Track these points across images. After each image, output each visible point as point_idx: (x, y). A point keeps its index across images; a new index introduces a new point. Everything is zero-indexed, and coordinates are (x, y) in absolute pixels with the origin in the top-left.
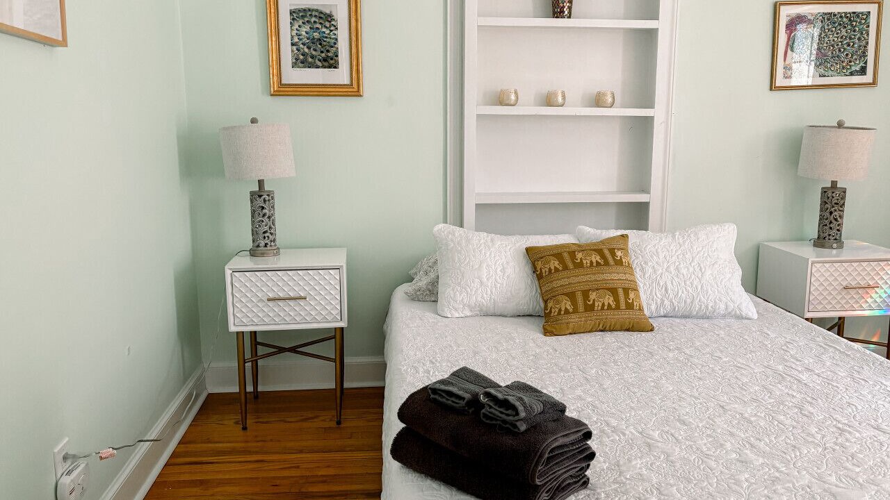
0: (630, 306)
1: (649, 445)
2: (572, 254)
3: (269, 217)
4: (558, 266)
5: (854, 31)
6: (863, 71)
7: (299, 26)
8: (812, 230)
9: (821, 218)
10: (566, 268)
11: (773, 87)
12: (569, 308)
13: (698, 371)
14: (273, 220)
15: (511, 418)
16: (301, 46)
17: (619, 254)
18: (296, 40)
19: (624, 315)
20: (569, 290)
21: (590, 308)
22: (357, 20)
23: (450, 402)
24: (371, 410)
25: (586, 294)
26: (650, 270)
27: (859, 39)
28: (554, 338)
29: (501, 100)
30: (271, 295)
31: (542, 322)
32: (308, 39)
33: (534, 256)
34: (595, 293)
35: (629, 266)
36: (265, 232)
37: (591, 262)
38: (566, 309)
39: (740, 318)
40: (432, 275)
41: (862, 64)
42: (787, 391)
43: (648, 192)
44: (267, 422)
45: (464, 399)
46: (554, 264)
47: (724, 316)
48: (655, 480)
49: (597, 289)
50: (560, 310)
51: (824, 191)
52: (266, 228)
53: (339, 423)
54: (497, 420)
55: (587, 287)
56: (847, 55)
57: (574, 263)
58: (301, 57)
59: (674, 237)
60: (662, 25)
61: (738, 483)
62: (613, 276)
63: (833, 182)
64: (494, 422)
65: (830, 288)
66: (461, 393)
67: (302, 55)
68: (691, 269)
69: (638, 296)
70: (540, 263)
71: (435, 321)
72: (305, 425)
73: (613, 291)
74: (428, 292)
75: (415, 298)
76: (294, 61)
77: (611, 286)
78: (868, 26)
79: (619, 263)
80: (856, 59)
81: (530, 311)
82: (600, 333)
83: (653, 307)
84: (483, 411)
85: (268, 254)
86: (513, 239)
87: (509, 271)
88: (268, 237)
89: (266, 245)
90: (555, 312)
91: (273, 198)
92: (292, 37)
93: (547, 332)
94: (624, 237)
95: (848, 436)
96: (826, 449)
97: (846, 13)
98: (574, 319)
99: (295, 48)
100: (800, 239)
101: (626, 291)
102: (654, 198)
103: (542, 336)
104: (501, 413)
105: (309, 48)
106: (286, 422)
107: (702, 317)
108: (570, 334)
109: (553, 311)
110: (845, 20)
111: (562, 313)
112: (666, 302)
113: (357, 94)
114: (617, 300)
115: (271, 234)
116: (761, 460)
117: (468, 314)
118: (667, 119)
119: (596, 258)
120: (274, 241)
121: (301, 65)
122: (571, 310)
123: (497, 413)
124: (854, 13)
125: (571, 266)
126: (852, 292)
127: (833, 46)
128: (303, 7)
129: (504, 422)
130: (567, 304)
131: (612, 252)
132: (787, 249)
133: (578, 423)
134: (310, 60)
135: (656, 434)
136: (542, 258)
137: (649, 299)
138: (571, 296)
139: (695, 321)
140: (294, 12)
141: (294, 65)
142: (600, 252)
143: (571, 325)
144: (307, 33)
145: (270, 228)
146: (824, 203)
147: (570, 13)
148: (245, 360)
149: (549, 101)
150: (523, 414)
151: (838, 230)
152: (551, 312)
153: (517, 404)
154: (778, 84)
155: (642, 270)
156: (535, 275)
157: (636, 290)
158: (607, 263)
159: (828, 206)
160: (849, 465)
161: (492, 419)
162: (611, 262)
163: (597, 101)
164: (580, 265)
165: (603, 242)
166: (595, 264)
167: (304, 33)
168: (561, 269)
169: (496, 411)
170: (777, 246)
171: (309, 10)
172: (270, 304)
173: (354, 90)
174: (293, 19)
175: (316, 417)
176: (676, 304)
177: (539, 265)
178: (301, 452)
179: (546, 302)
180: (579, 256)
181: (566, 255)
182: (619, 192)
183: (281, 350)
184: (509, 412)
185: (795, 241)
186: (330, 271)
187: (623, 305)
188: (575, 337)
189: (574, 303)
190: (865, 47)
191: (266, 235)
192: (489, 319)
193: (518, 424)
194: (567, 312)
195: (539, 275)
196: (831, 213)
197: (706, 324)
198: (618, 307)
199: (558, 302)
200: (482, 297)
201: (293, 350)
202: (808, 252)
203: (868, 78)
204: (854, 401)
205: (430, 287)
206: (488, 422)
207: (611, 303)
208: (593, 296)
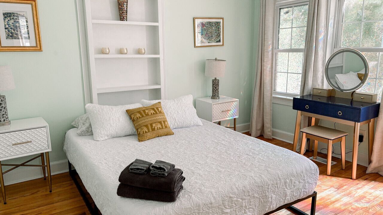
0: (166, 127)
1: (193, 172)
2: (144, 111)
3: (4, 108)
4: (140, 116)
5: (217, 28)
6: (219, 41)
7: (8, 20)
8: (211, 94)
9: (213, 89)
10: (143, 116)
11: (195, 46)
12: (146, 131)
13: (194, 146)
14: (7, 109)
15: (163, 172)
16: (10, 29)
17: (160, 109)
18: (7, 26)
19: (165, 131)
20: (146, 124)
21: (153, 130)
22: (37, 19)
23: (138, 172)
24: (64, 183)
25: (151, 125)
26: (170, 114)
27: (218, 30)
28: (143, 142)
29: (102, 52)
30: (14, 143)
31: (137, 137)
32: (13, 26)
33: (130, 113)
34: (154, 124)
35: (163, 113)
36: (3, 115)
37: (151, 113)
38: (145, 131)
39: (198, 126)
40: (87, 125)
41: (219, 39)
42: (221, 148)
43: (160, 85)
44: (15, 198)
45: (144, 170)
46: (138, 115)
47: (193, 126)
48: (200, 182)
49: (155, 123)
50: (143, 132)
51: (213, 81)
52: (4, 113)
53: (51, 191)
54: (156, 174)
55: (151, 123)
56: (215, 36)
57: (145, 114)
58: (11, 34)
59: (174, 101)
60: (159, 24)
61: (221, 178)
62: (159, 117)
63: (215, 78)
64: (155, 175)
65: (218, 112)
66: (142, 168)
67: (11, 33)
68: (182, 112)
69: (168, 123)
70: (133, 115)
71: (95, 143)
72: (35, 195)
73: (160, 123)
74: (86, 132)
75: (81, 135)
76: (7, 36)
77: (159, 121)
78: (220, 26)
79: (160, 112)
80: (218, 37)
81: (130, 134)
82: (158, 138)
83: (172, 126)
84: (151, 172)
85: (5, 124)
86: (120, 107)
87: (121, 119)
88: (5, 117)
89: (4, 120)
90: (142, 133)
91: (5, 99)
92: (5, 25)
93: (140, 141)
94: (159, 103)
95: (241, 158)
96: (237, 163)
97: (214, 22)
98: (149, 134)
99: (7, 30)
100: (206, 97)
101: (164, 122)
102: (162, 87)
103: (138, 142)
104: (159, 171)
105: (14, 30)
106: (24, 196)
107: (187, 127)
108: (148, 140)
109: (141, 132)
110: (214, 24)
111: (144, 133)
112: (176, 124)
113: (40, 50)
114: (162, 126)
115: (6, 115)
116: (224, 170)
117: (107, 138)
118: (164, 58)
119: (152, 112)
120: (8, 118)
121: (11, 38)
122: (147, 131)
123: (157, 172)
124: (216, 22)
125: (145, 115)
126: (224, 112)
127: (211, 33)
128: (10, 12)
129: (160, 174)
130: (145, 129)
131: (157, 108)
132: (203, 100)
133: (179, 170)
134: (15, 35)
135: (193, 168)
136: (133, 113)
137: (171, 123)
138: (146, 126)
139: (185, 129)
140: (5, 14)
141: (7, 38)
142: (153, 109)
143: (148, 137)
144: (12, 23)
145: (6, 113)
146: (213, 85)
147: (127, 19)
148: (2, 173)
149: (121, 52)
150: (166, 170)
151: (218, 93)
152: (140, 133)
153: (164, 168)
154: (197, 45)
155: (167, 114)
156: (131, 120)
157: (167, 121)
158: (156, 113)
159: (215, 86)
160: (244, 166)
161: (154, 174)
162: (158, 112)
163: (139, 52)
164: (147, 115)
165: (153, 105)
166: (153, 114)
167: (11, 24)
168: (141, 117)
169: (157, 171)
170: (201, 99)
171: (13, 13)
172: (14, 146)
173: (38, 49)
174: (5, 17)
175: (38, 191)
176: (179, 124)
177: (133, 116)
178: (39, 207)
179: (137, 130)
180: (147, 111)
181: (142, 112)
182: (149, 85)
183: (17, 166)
184: (162, 171)
185: (205, 97)
186: (41, 128)
187: (164, 127)
188: (150, 141)
189: (148, 129)
190: (220, 33)
191: (4, 116)
192: (115, 139)
193: (165, 174)
194: (146, 132)
195: (133, 120)
196: (216, 88)
197: (188, 129)
198: (162, 128)
199: (142, 129)
200: (112, 131)
201: (23, 165)
202: (210, 101)
203: (221, 43)
204: (239, 147)
205: (87, 130)
206: (153, 175)
207: (160, 127)
208: (154, 125)
